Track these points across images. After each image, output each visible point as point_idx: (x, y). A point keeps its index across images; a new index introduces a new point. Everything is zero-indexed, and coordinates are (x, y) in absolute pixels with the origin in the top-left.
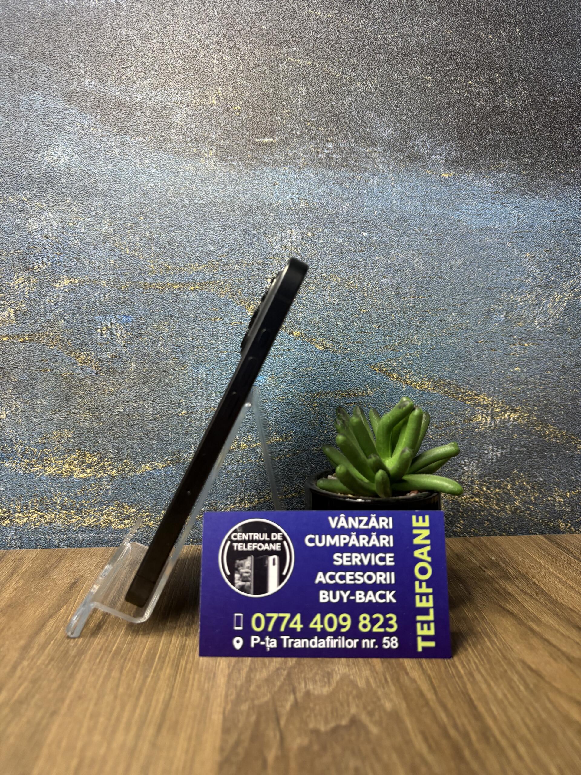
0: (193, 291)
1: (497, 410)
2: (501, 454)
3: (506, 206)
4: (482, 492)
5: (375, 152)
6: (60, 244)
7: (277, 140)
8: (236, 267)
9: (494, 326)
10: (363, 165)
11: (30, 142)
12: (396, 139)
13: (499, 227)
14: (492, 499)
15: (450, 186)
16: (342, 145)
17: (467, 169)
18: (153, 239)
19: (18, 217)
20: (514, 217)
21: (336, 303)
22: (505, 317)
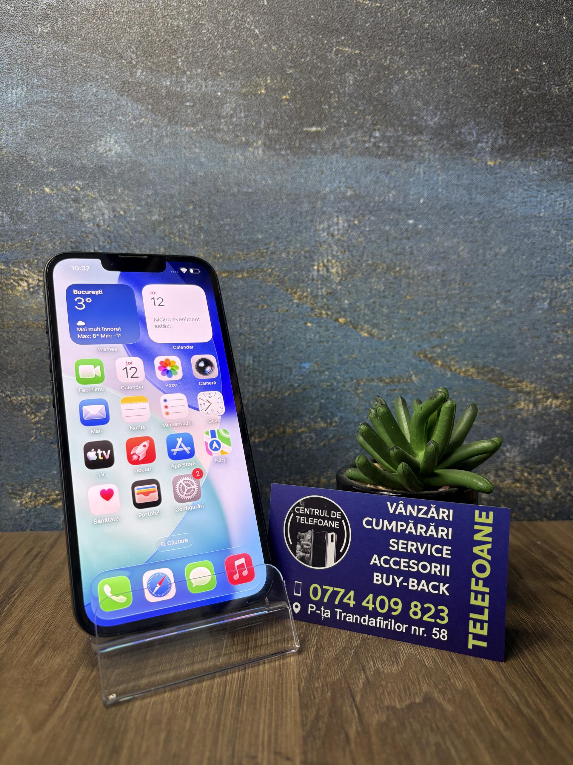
0: (240, 279)
1: (540, 397)
2: (543, 439)
3: (552, 194)
4: (523, 478)
5: (422, 140)
6: (112, 232)
7: (324, 129)
8: (284, 255)
9: (538, 313)
10: (409, 153)
11: (83, 133)
12: (442, 127)
13: (544, 215)
14: (533, 485)
15: (497, 173)
16: (388, 134)
17: (513, 156)
18: (203, 228)
19: (71, 207)
20: (560, 204)
21: (381, 290)
22: (549, 304)
